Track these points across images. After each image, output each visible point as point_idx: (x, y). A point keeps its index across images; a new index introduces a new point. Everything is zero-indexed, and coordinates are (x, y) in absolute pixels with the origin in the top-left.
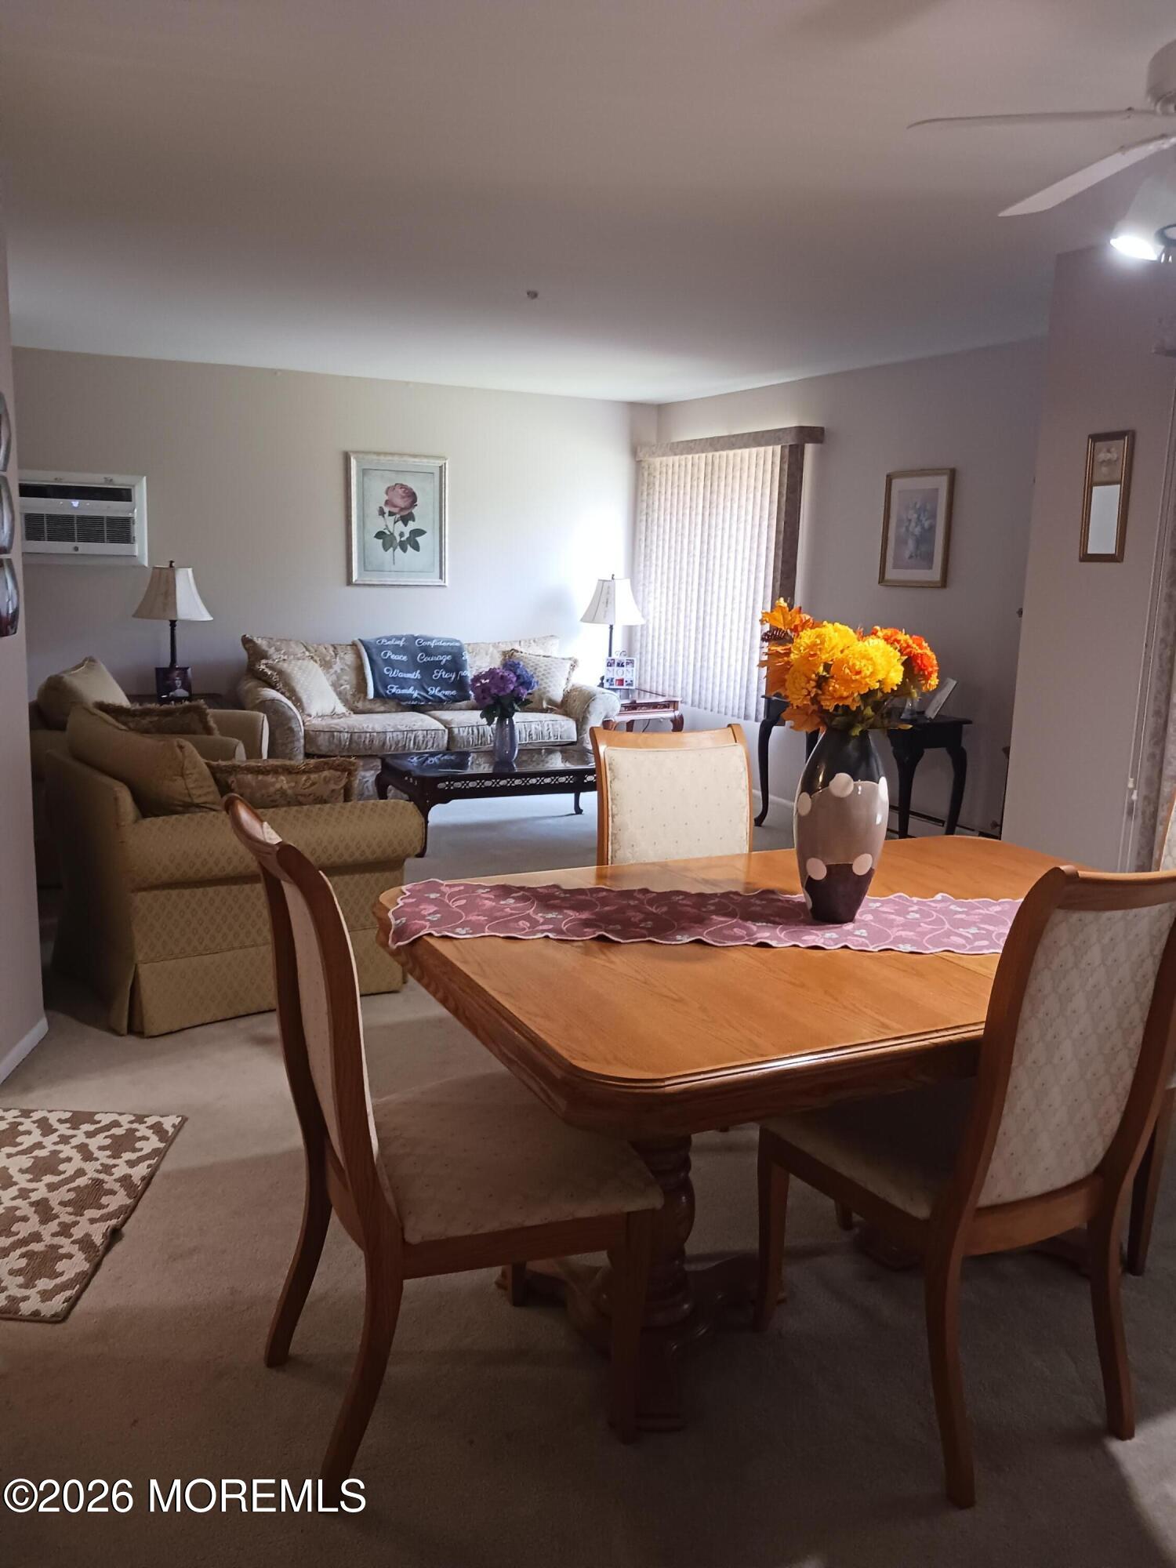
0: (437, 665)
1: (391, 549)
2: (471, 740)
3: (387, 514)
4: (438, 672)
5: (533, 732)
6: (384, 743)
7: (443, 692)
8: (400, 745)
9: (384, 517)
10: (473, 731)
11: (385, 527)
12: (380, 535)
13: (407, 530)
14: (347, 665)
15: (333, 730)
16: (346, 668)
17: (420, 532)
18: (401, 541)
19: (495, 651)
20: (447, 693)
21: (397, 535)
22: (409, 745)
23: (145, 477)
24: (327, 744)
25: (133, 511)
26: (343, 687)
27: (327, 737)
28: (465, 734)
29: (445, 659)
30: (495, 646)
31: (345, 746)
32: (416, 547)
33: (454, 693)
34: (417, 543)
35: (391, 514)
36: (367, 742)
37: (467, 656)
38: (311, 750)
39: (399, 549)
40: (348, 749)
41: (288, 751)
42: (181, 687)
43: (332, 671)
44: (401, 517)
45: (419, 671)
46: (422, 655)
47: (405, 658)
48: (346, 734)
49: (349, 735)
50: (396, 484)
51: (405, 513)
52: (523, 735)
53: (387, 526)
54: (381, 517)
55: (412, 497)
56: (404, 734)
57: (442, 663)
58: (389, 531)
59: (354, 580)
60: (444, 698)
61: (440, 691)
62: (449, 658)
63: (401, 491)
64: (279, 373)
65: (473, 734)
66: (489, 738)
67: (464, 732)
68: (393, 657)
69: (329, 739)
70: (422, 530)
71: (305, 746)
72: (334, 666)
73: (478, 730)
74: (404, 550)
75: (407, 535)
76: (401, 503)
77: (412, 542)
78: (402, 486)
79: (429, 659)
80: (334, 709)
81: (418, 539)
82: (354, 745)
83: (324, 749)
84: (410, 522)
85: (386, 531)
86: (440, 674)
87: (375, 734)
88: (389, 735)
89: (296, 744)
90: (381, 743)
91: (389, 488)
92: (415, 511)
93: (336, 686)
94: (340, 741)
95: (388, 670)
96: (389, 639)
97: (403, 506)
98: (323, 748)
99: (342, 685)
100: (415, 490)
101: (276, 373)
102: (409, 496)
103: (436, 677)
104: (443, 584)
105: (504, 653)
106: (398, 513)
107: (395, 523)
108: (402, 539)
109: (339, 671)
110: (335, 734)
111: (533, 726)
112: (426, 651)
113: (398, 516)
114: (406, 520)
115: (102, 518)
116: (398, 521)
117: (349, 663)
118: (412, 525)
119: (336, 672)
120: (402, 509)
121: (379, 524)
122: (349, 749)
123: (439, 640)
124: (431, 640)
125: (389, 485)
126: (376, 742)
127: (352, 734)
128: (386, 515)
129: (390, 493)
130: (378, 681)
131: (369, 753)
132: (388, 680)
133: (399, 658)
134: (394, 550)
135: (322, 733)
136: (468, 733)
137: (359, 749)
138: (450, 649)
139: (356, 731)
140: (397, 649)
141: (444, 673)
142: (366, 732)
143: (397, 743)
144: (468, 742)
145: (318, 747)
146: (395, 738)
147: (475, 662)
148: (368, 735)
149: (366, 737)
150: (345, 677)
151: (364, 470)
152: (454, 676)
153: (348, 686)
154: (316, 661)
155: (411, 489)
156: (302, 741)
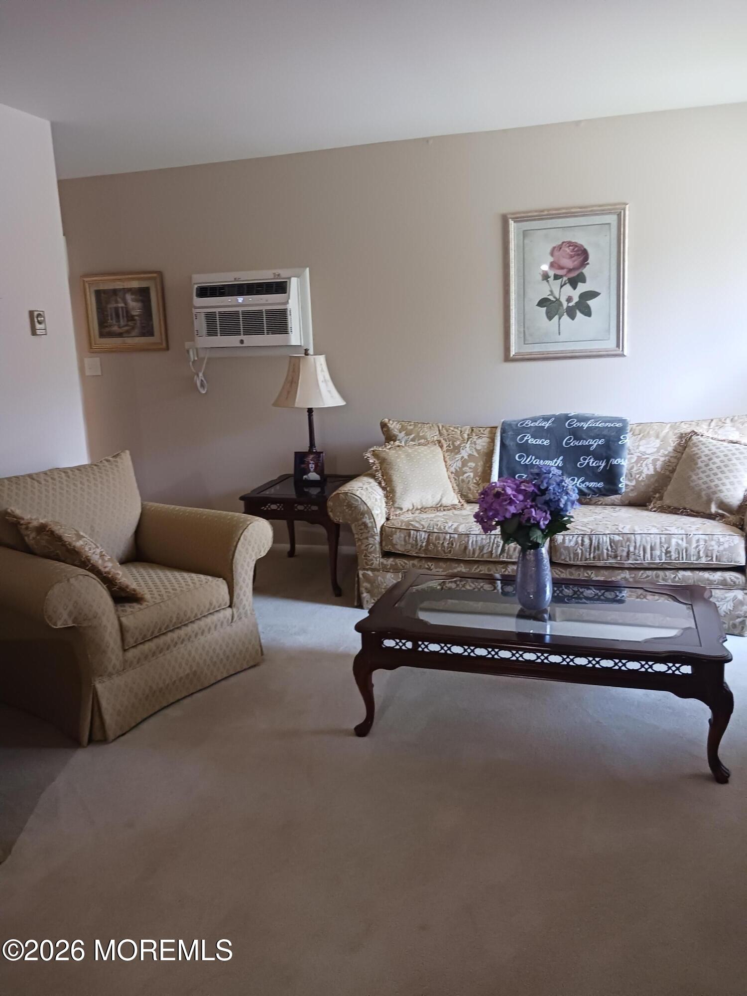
0: (585, 451)
1: (557, 317)
2: (580, 552)
3: (552, 277)
4: (584, 459)
5: (672, 549)
6: (466, 548)
7: (587, 483)
8: (485, 551)
9: (548, 281)
10: (583, 541)
11: (550, 293)
12: (543, 303)
13: (575, 295)
14: (476, 450)
15: (411, 527)
16: (475, 454)
17: (593, 295)
18: (568, 307)
19: (671, 433)
20: (592, 485)
21: (563, 300)
22: (496, 552)
23: (308, 269)
24: (403, 543)
25: (287, 303)
26: (466, 475)
27: (402, 535)
28: (572, 544)
29: (594, 444)
30: (674, 426)
31: (421, 546)
32: (587, 312)
33: (600, 485)
34: (588, 307)
35: (556, 277)
36: (446, 544)
37: (628, 441)
38: (388, 548)
39: (565, 317)
40: (424, 550)
41: (363, 547)
42: (315, 471)
43: (458, 457)
44: (569, 279)
45: (561, 458)
46: (571, 438)
47: (546, 442)
48: (423, 534)
49: (427, 535)
50: (563, 243)
51: (573, 274)
52: (657, 552)
53: (551, 291)
54: (545, 281)
55: (582, 255)
56: (490, 538)
57: (591, 449)
58: (555, 297)
59: (511, 356)
60: (586, 491)
61: (583, 482)
62: (601, 442)
63: (568, 250)
64: (431, 142)
65: (582, 545)
66: (605, 551)
67: (570, 541)
68: (532, 441)
69: (405, 537)
70: (598, 293)
71: (381, 543)
72: (462, 451)
73: (591, 540)
74: (572, 316)
75: (576, 299)
76: (569, 263)
77: (583, 307)
78: (570, 244)
79: (577, 443)
80: (441, 500)
81: (591, 303)
82: (431, 547)
83: (400, 549)
84: (580, 285)
85: (551, 298)
86: (587, 461)
87: (456, 536)
88: (472, 539)
89: (371, 540)
90: (463, 547)
91: (554, 248)
92: (586, 271)
93: (457, 475)
94: (416, 541)
95: (520, 457)
96: (534, 420)
97: (571, 268)
98: (398, 547)
99: (466, 473)
100: (586, 247)
101: (428, 142)
102: (578, 255)
103: (581, 465)
104: (620, 352)
105: (681, 436)
106: (565, 275)
107: (562, 286)
108: (570, 304)
109: (466, 457)
110: (412, 532)
111: (674, 541)
112: (576, 433)
113: (565, 279)
114: (574, 283)
115: (261, 312)
116: (565, 284)
117: (479, 447)
118: (582, 288)
119: (463, 457)
120: (570, 270)
121: (543, 290)
122: (426, 550)
123: (597, 419)
124: (585, 419)
125: (554, 245)
126: (456, 546)
127: (430, 533)
128: (551, 279)
129: (556, 253)
130: (504, 469)
131: (450, 556)
132: (518, 468)
133: (539, 442)
134: (560, 318)
135: (398, 530)
136: (577, 543)
137: (438, 551)
138: (605, 432)
139: (436, 530)
140: (538, 432)
141: (592, 460)
142: (446, 533)
143: (482, 548)
144: (576, 554)
145: (393, 545)
146: (479, 543)
147: (639, 446)
148: (448, 537)
149: (445, 539)
150: (472, 464)
151: (524, 231)
152: (603, 464)
153: (472, 475)
154: (441, 447)
155: (582, 246)
156: (378, 538)
